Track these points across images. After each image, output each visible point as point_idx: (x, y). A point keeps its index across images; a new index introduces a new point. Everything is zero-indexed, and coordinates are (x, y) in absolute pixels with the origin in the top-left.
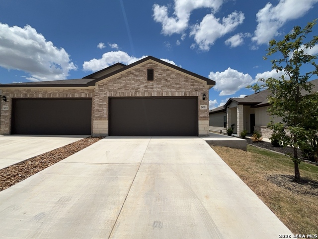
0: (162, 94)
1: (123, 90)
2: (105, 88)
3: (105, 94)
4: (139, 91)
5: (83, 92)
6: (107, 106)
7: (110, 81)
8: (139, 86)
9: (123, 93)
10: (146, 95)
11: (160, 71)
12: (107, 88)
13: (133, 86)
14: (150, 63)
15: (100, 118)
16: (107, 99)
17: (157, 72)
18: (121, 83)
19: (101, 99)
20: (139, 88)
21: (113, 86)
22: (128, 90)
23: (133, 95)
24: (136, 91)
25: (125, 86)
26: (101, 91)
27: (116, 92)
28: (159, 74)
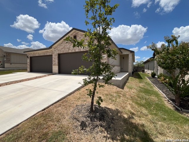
0: (81, 50)
1: (63, 50)
2: (56, 49)
3: (56, 52)
4: (70, 49)
5: (50, 52)
6: (57, 58)
7: (58, 45)
8: (70, 46)
9: (63, 51)
10: (73, 51)
11: (80, 36)
12: (57, 49)
13: (67, 47)
14: (75, 32)
15: (55, 65)
16: (57, 55)
17: (78, 37)
18: (62, 46)
19: (55, 55)
20: (70, 48)
21: (59, 47)
22: (65, 49)
23: (67, 52)
24: (69, 50)
25: (64, 47)
26: (55, 51)
27: (61, 51)
28: (79, 38)
